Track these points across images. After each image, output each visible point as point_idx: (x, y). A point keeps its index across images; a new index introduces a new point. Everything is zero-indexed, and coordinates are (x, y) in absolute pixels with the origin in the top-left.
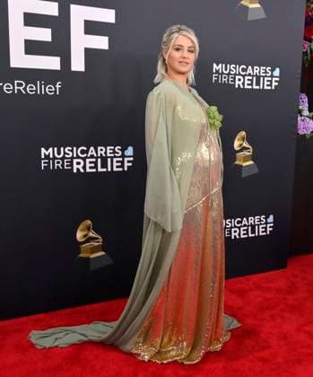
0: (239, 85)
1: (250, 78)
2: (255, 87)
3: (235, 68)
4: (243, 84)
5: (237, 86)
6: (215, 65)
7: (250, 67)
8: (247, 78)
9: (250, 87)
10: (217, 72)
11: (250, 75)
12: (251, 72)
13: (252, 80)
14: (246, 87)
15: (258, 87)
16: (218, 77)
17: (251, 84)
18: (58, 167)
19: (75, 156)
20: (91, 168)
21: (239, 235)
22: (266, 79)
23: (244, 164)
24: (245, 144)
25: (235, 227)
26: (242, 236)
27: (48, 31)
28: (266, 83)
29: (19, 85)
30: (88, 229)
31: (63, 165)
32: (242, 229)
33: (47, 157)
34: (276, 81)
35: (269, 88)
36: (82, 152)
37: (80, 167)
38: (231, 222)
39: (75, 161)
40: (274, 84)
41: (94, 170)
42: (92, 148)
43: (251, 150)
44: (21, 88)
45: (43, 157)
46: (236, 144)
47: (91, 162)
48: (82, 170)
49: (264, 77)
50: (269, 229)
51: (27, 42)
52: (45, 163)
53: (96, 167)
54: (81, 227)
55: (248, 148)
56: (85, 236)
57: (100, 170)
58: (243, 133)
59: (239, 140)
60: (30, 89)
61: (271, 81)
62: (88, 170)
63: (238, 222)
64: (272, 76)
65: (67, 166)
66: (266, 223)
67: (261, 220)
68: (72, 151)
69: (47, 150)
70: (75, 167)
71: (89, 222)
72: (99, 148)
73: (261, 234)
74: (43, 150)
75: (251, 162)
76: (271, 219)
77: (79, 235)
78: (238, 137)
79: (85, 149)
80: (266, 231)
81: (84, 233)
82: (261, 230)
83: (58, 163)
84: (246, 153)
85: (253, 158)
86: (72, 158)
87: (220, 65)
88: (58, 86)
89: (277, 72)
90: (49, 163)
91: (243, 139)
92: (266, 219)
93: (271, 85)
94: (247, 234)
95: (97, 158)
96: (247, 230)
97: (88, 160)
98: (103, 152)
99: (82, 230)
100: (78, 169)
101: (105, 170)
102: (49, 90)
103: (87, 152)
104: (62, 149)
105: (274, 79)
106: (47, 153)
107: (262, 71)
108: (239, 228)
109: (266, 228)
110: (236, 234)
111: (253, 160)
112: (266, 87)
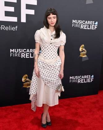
0: (82, 28)
1: (86, 25)
2: (88, 29)
3: (81, 22)
4: (84, 27)
5: (81, 28)
6: (73, 20)
7: (86, 21)
8: (85, 25)
9: (86, 29)
10: (74, 23)
11: (86, 24)
12: (87, 23)
13: (87, 26)
14: (85, 28)
15: (89, 29)
16: (74, 25)
17: (87, 28)
18: (16, 56)
19: (22, 52)
20: (27, 56)
21: (81, 82)
22: (92, 26)
23: (83, 57)
24: (84, 49)
25: (79, 79)
26: (82, 82)
27: (13, 8)
28: (92, 27)
29: (3, 27)
30: (26, 77)
31: (18, 55)
32: (82, 80)
33: (12, 52)
34: (96, 27)
35: (93, 29)
36: (25, 51)
37: (24, 56)
38: (78, 77)
39: (22, 54)
40: (95, 27)
41: (29, 57)
42: (28, 50)
43: (86, 52)
44: (3, 28)
45: (11, 52)
46: (80, 49)
47: (27, 55)
48: (24, 57)
49: (91, 25)
50: (92, 80)
51: (5, 12)
52: (11, 54)
53: (29, 56)
54: (24, 77)
55: (85, 51)
56: (25, 80)
57: (31, 57)
58: (83, 45)
59: (81, 48)
60: (7, 28)
61: (94, 27)
62: (26, 57)
63: (80, 77)
64: (95, 25)
65: (19, 55)
66: (91, 78)
67: (89, 77)
68: (21, 50)
69: (12, 50)
70: (22, 56)
71: (26, 75)
72: (31, 50)
73: (89, 82)
74: (11, 50)
75: (86, 56)
76: (93, 76)
77: (23, 80)
78: (81, 47)
79: (26, 50)
80: (91, 81)
81: (25, 79)
82: (89, 80)
83: (16, 54)
84: (84, 53)
85: (86, 54)
86: (21, 53)
87: (75, 20)
88: (16, 28)
89: (97, 23)
90: (13, 54)
91: (83, 47)
92: (91, 76)
93: (94, 28)
94: (84, 81)
95: (30, 53)
96: (84, 80)
97: (26, 54)
98: (32, 51)
99: (24, 78)
100: (23, 57)
101: (32, 57)
102: (13, 29)
103: (26, 51)
104: (17, 50)
105: (95, 26)
106: (12, 51)
107: (91, 23)
108: (81, 79)
109: (91, 80)
110: (80, 81)
111: (86, 55)
112: (92, 29)
